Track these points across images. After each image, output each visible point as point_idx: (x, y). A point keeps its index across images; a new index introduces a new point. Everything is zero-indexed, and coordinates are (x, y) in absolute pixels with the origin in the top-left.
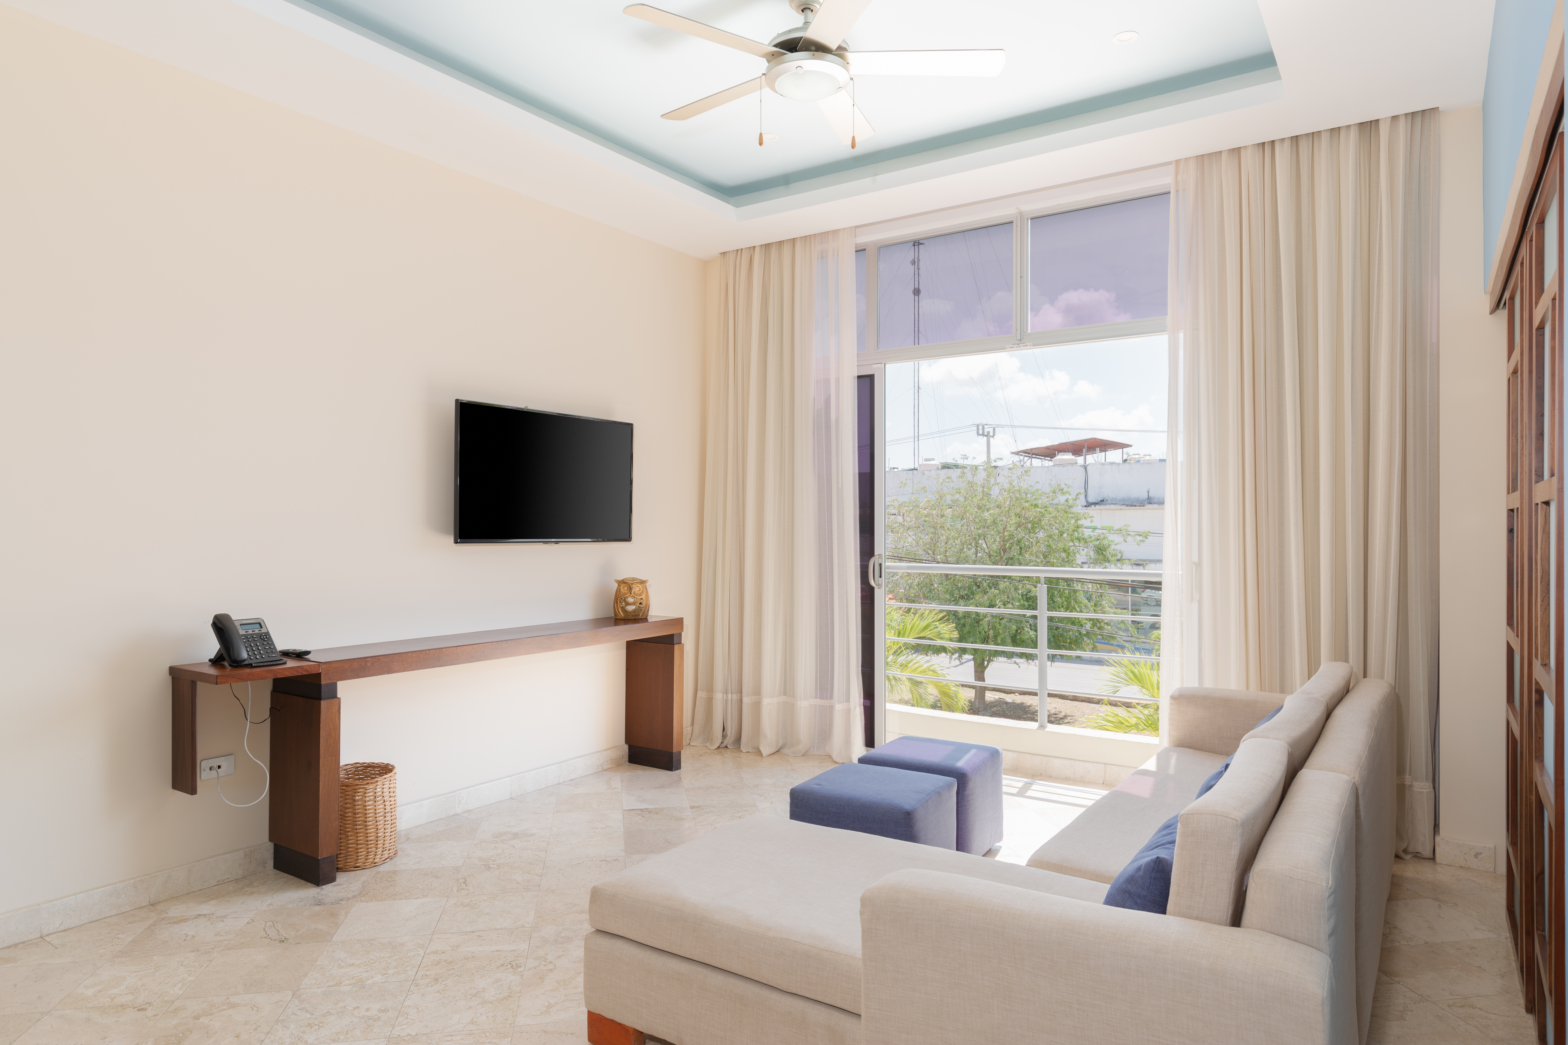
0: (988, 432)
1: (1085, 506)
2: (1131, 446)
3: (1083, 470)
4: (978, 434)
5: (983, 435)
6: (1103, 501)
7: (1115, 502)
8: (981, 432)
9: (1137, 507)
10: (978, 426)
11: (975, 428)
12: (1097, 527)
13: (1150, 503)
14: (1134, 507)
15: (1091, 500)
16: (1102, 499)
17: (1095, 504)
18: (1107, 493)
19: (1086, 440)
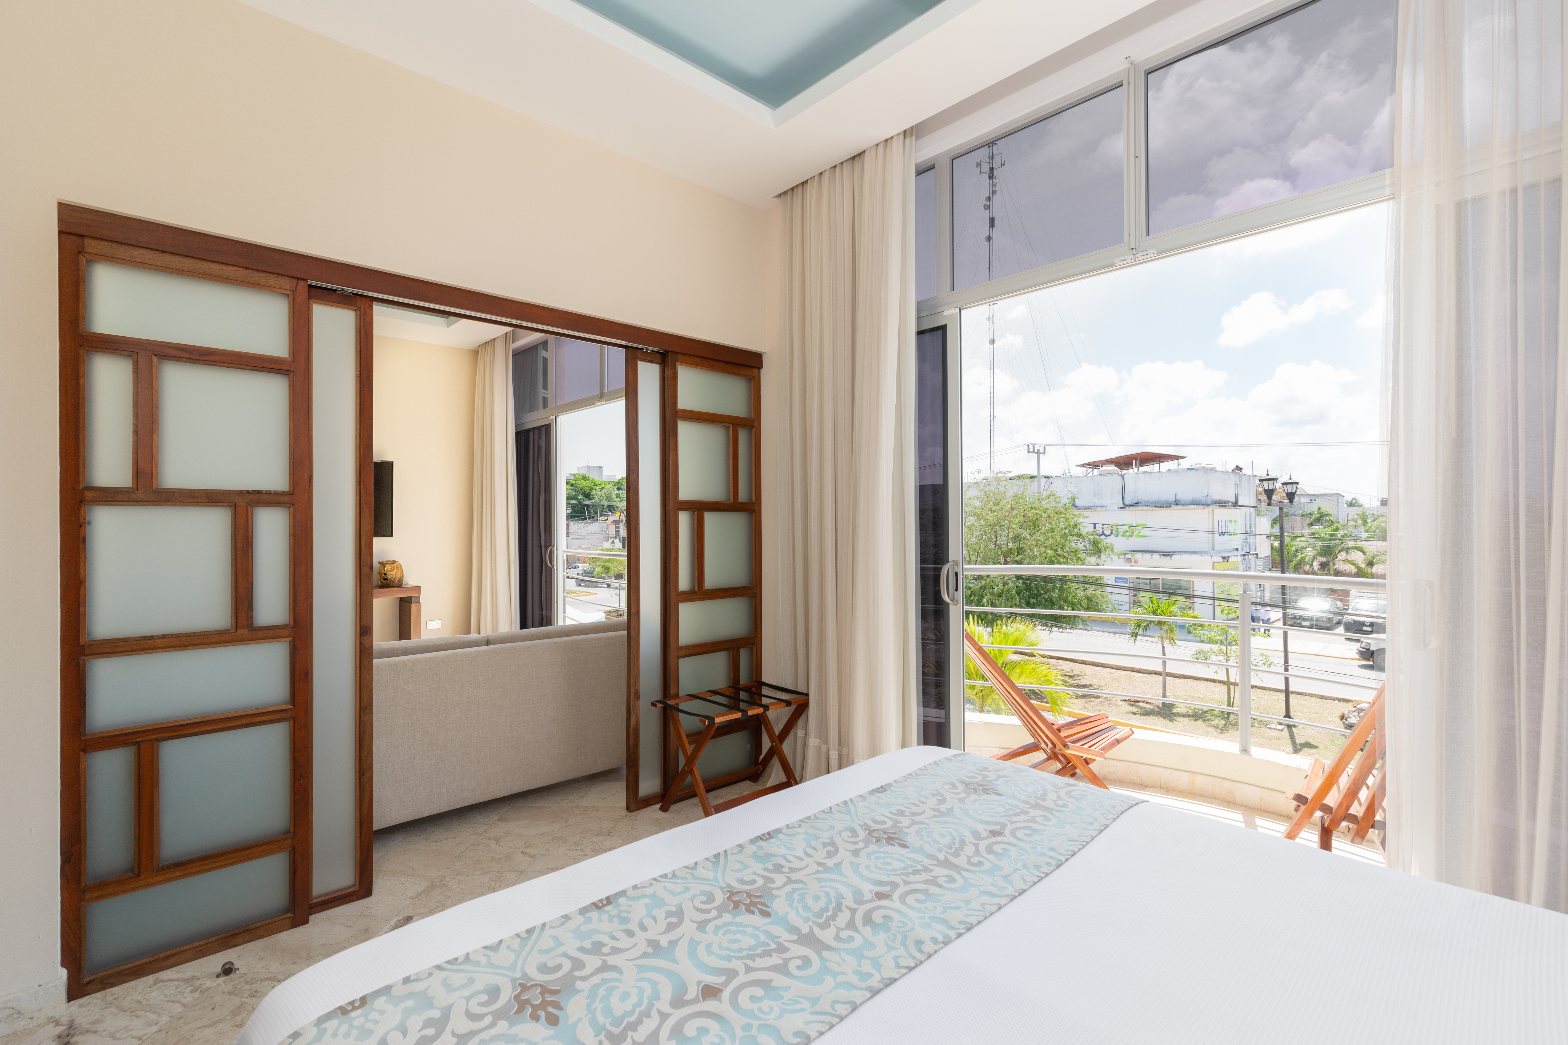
0: (1038, 450)
1: (1121, 508)
2: (1185, 457)
3: (1121, 478)
4: (1029, 452)
5: (1034, 452)
6: (1138, 503)
7: (1147, 504)
8: (1031, 450)
9: (1165, 508)
10: (1028, 446)
11: (1026, 447)
12: (1132, 525)
13: (1177, 504)
14: (1161, 508)
15: (1127, 503)
16: (1137, 502)
17: (1129, 506)
18: (1141, 497)
19: (1138, 454)
